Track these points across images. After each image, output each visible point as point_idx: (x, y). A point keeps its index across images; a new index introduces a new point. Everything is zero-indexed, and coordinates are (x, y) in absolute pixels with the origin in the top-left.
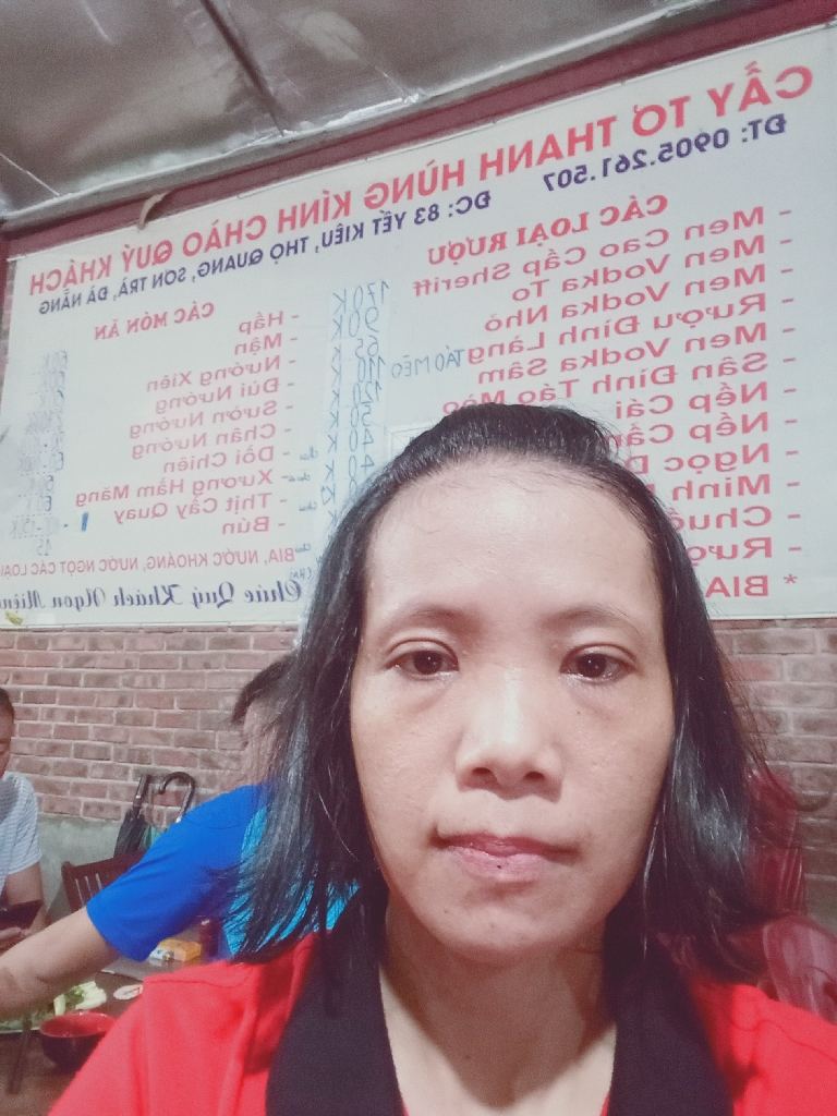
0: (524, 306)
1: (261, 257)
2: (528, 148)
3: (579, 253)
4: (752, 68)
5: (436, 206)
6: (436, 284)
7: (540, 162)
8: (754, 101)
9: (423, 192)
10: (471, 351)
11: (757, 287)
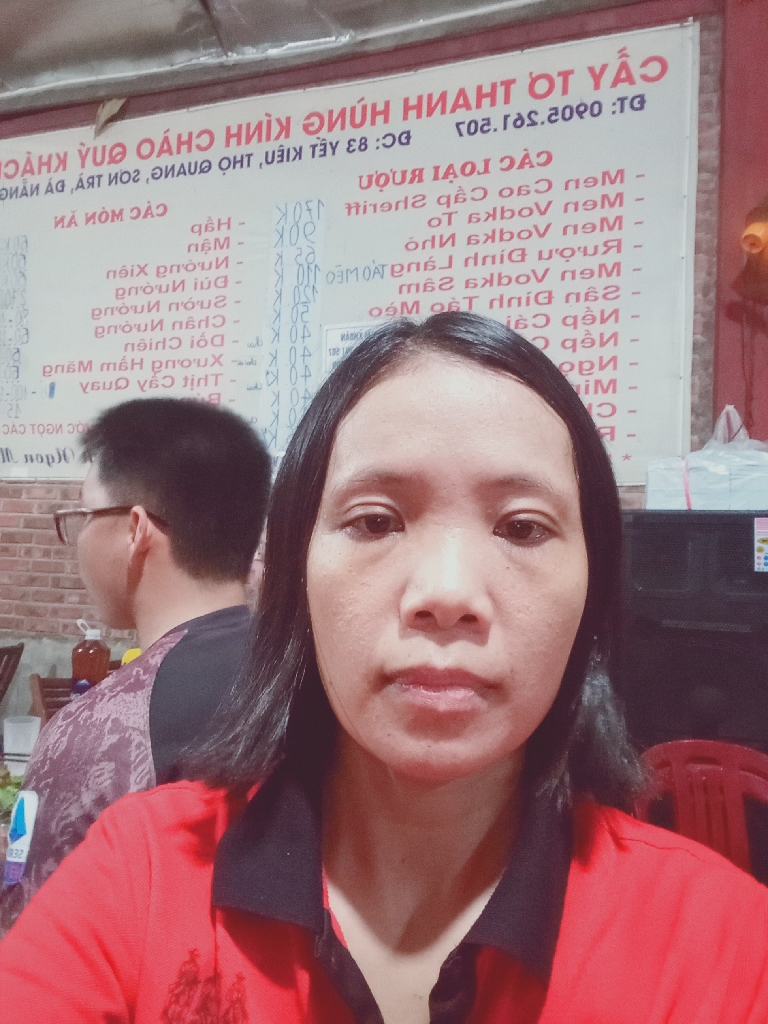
0: (437, 232)
1: (210, 167)
2: (443, 97)
3: (479, 194)
4: (623, 53)
5: (365, 138)
6: (365, 207)
7: (453, 110)
8: (623, 81)
9: (354, 125)
10: (393, 266)
11: (616, 234)
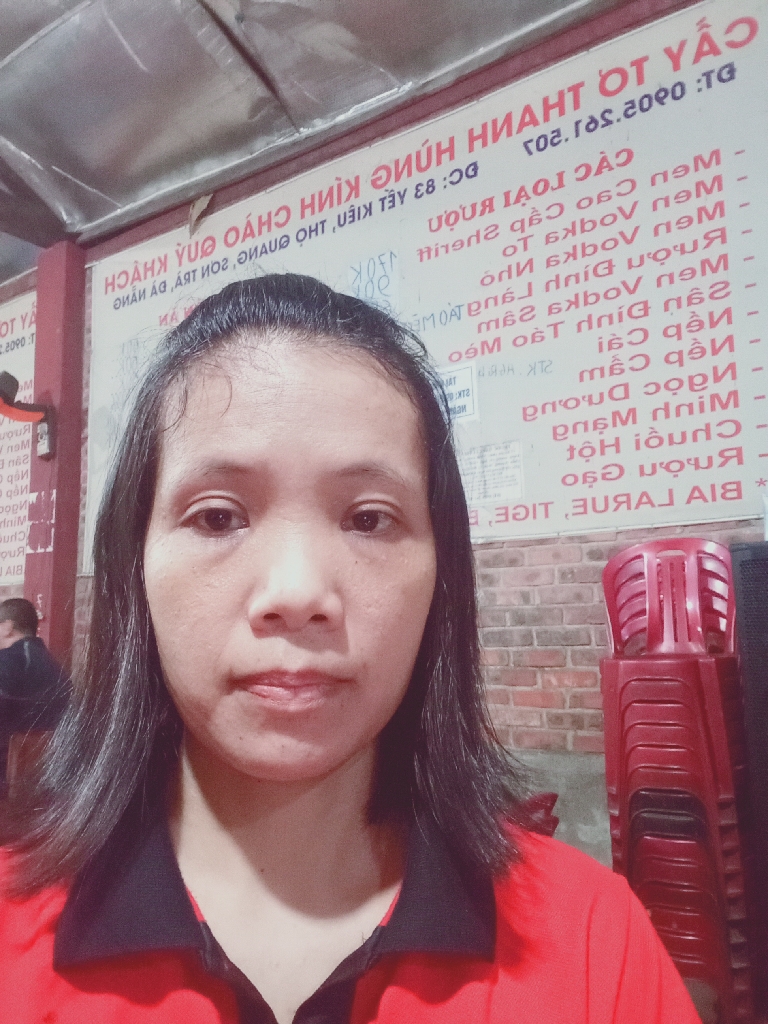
0: (513, 261)
1: (288, 241)
2: (508, 118)
3: (555, 210)
4: (702, 24)
5: (432, 180)
6: (437, 251)
7: (520, 130)
8: (707, 53)
9: (420, 169)
10: (469, 306)
11: (718, 222)
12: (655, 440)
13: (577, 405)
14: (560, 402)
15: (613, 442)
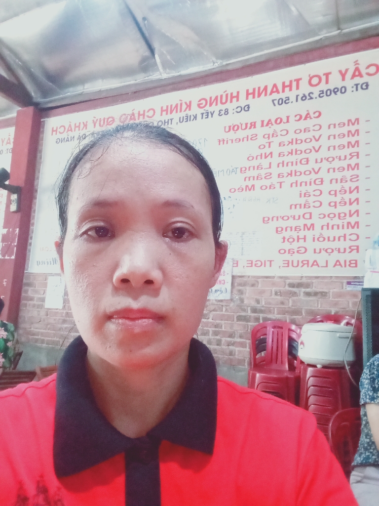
0: (263, 151)
2: (266, 88)
3: (285, 132)
4: (356, 63)
5: (227, 109)
6: (227, 141)
7: (271, 94)
8: (357, 76)
9: (222, 103)
10: (241, 168)
11: (356, 149)
12: (321, 238)
13: (288, 219)
14: (281, 217)
15: (303, 237)
